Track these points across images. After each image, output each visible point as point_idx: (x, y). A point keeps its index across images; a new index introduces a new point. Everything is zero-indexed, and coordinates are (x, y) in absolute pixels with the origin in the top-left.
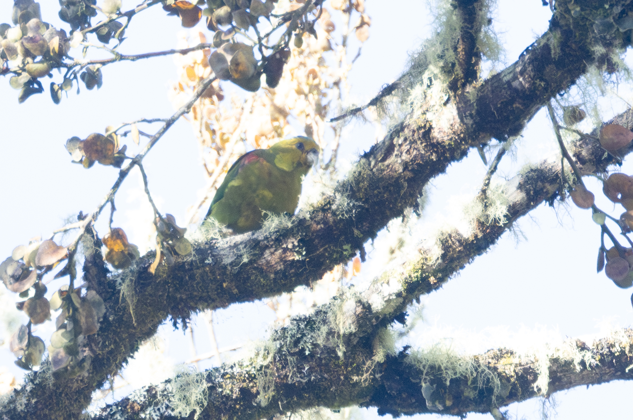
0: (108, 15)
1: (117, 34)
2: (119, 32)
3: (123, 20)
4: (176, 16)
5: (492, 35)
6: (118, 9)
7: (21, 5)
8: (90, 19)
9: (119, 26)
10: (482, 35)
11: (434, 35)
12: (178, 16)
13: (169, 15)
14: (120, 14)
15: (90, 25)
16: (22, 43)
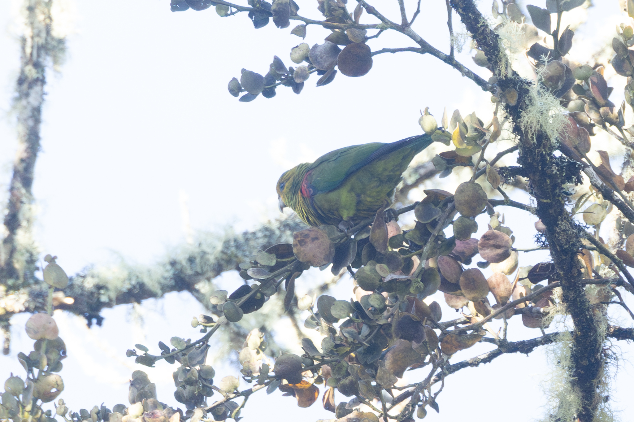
0: (225, 394)
1: (233, 414)
2: (235, 411)
3: (239, 400)
4: (291, 397)
5: (608, 413)
6: (236, 388)
7: (138, 386)
8: (206, 399)
9: (234, 406)
10: (598, 412)
11: (548, 416)
12: (294, 396)
13: (284, 395)
14: (238, 394)
15: (206, 405)
16: (144, 418)
